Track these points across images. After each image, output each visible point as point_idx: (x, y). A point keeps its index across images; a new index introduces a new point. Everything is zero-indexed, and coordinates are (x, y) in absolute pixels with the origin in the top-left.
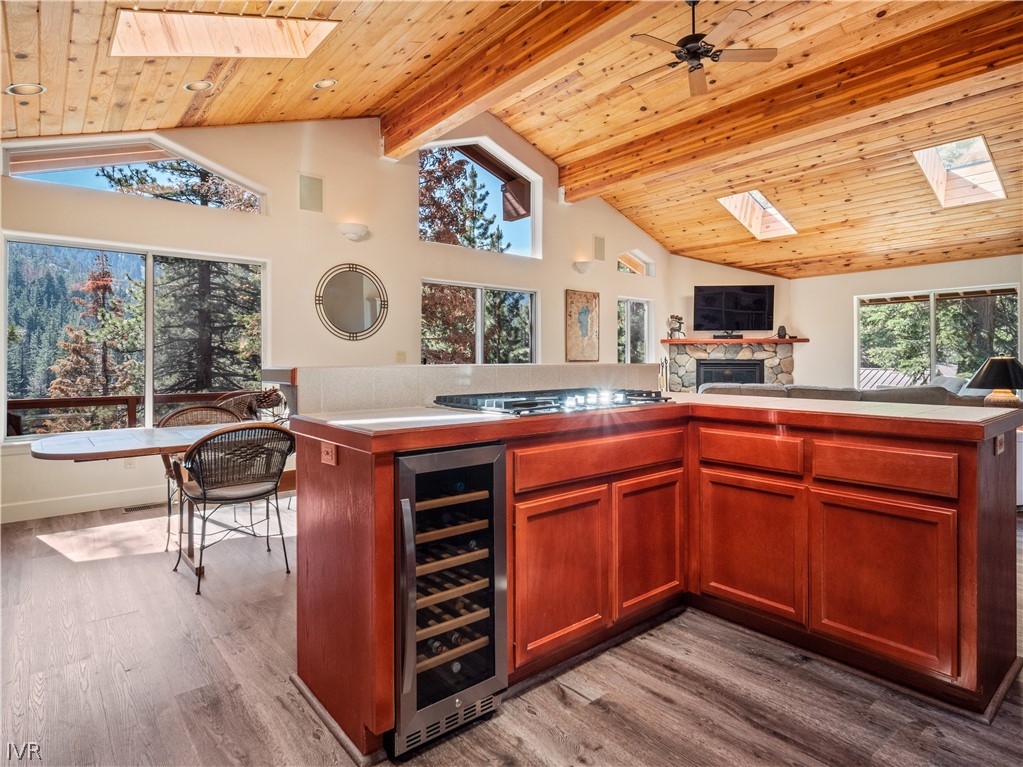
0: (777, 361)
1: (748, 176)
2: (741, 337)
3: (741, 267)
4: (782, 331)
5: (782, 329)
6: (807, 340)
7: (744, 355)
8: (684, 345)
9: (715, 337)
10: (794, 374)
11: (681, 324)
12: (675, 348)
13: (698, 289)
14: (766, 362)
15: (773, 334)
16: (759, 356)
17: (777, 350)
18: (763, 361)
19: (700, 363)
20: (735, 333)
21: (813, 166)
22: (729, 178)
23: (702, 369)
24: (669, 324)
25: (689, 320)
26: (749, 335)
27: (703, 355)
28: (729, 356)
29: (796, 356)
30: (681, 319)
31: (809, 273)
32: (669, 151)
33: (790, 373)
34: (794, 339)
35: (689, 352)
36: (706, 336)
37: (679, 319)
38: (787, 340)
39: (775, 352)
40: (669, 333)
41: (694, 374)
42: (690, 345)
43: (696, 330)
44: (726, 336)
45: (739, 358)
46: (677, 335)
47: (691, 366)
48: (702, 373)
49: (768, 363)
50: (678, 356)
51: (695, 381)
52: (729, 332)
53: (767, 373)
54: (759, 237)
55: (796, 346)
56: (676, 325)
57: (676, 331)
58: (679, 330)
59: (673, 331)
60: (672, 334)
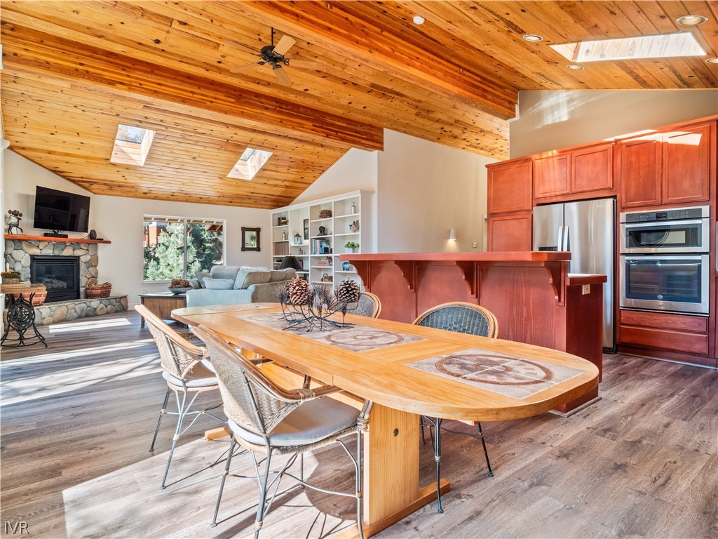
0: (89, 257)
1: (161, 121)
2: (66, 236)
3: (64, 177)
4: (93, 235)
5: (93, 232)
6: (109, 242)
7: (68, 252)
8: (20, 240)
9: (46, 235)
10: (97, 267)
11: (19, 219)
12: (11, 243)
13: (40, 190)
14: (81, 258)
15: (85, 236)
16: (78, 253)
17: (90, 249)
18: (79, 257)
19: (33, 258)
20: (59, 233)
21: (203, 134)
22: (147, 116)
23: (35, 264)
24: (6, 217)
25: (28, 220)
26: (73, 236)
27: (36, 251)
28: (57, 253)
29: (99, 254)
30: (21, 215)
31: (114, 193)
32: (160, 84)
33: (95, 266)
34: (101, 240)
35: (25, 248)
36: (39, 233)
37: (16, 214)
38: (94, 239)
39: (87, 250)
40: (7, 227)
41: (29, 269)
42: (26, 241)
43: (34, 227)
44: (55, 235)
45: (63, 254)
46: (14, 230)
47: (26, 261)
48: (34, 268)
49: (83, 259)
50: (15, 251)
51: (30, 276)
52: (56, 231)
53: (82, 266)
54: (113, 160)
55: (100, 245)
56: (14, 220)
57: (14, 226)
58: (17, 226)
59: (11, 226)
60: (10, 229)
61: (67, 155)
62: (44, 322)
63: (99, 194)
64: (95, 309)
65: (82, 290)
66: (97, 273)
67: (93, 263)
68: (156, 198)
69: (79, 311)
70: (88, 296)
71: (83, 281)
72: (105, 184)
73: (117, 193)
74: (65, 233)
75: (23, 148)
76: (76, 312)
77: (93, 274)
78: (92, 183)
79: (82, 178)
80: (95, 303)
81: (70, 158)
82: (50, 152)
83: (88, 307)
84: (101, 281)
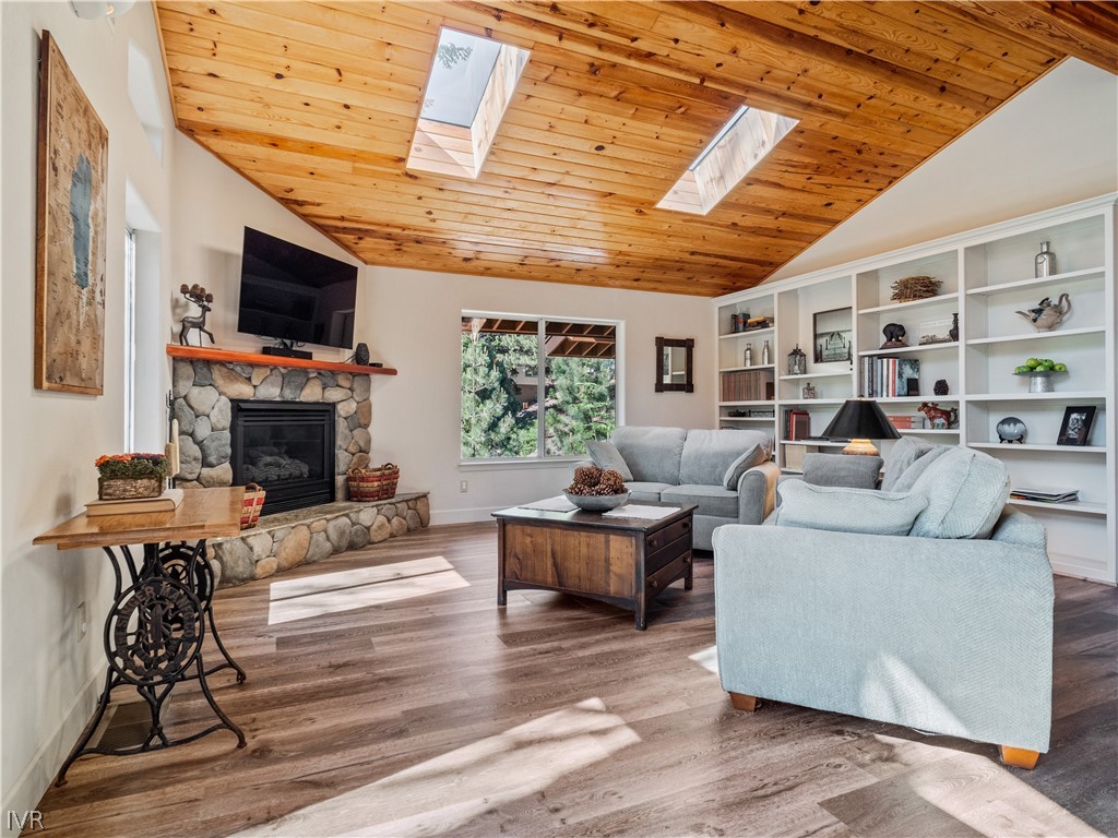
0: (353, 406)
2: (308, 356)
3: (304, 217)
4: (361, 355)
5: (363, 348)
6: (393, 372)
7: (312, 393)
8: (208, 363)
9: (266, 351)
10: (371, 429)
11: (206, 309)
12: (187, 370)
13: (252, 237)
14: (339, 407)
15: (346, 356)
16: (333, 395)
17: (355, 386)
18: (333, 405)
19: (238, 407)
20: (295, 348)
23: (240, 421)
24: (175, 305)
25: (225, 313)
26: (323, 355)
27: (243, 391)
28: (289, 395)
29: (374, 398)
30: (209, 298)
31: (405, 259)
33: (366, 426)
34: (378, 368)
35: (220, 382)
36: (250, 346)
37: (198, 295)
38: (365, 366)
39: (351, 389)
40: (178, 328)
41: (227, 434)
42: (222, 363)
43: (239, 331)
44: (286, 352)
45: (302, 399)
46: (194, 336)
47: (222, 415)
48: (240, 430)
49: (342, 409)
50: (196, 390)
51: (229, 451)
52: (288, 342)
53: (341, 427)
54: (412, 164)
55: (376, 379)
56: (194, 311)
57: (195, 325)
58: (200, 326)
59: (186, 325)
60: (182, 335)
61: (312, 148)
62: (259, 571)
63: (373, 263)
64: (368, 528)
65: (340, 480)
66: (368, 442)
67: (361, 420)
68: (487, 272)
69: (334, 536)
70: (351, 496)
71: (343, 460)
72: (389, 237)
73: (411, 261)
74: (307, 347)
75: (216, 131)
76: (328, 538)
77: (362, 444)
78: (361, 234)
79: (342, 219)
80: (367, 514)
81: (317, 159)
82: (275, 143)
83: (353, 524)
84: (376, 461)
